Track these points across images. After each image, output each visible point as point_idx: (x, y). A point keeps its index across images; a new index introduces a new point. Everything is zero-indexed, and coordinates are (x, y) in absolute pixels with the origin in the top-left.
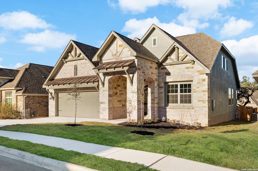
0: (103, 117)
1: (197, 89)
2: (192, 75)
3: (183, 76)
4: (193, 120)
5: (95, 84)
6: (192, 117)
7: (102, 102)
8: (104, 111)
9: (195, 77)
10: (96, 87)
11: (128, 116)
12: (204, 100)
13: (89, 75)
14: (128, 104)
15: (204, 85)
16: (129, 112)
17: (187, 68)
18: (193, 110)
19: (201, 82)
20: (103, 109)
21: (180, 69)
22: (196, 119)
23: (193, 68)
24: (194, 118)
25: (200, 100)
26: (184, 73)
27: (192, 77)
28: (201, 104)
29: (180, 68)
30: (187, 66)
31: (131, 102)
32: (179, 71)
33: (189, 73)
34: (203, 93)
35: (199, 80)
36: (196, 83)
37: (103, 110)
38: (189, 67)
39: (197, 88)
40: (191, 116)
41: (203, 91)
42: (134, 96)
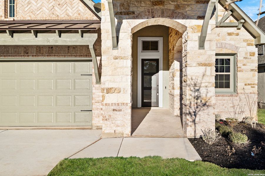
0: (115, 128)
1: (243, 67)
2: (237, 45)
3: (224, 46)
4: (237, 113)
5: (90, 39)
6: (236, 108)
7: (111, 89)
8: (118, 113)
9: (241, 49)
10: (91, 47)
11: (190, 124)
12: (253, 83)
13: (53, 18)
14: (191, 93)
15: (253, 62)
16: (191, 111)
17: (230, 34)
18: (237, 98)
19: (249, 57)
20: (113, 108)
21: (218, 35)
22: (241, 112)
23: (237, 35)
24: (238, 110)
25: (247, 83)
26: (225, 42)
27: (237, 48)
28: (249, 89)
29: (220, 33)
30: (229, 32)
31: (197, 88)
32: (217, 38)
33: (232, 43)
34: (252, 72)
35: (246, 54)
36: (242, 58)
37: (114, 110)
38: (233, 33)
39: (244, 65)
40: (233, 107)
41: (252, 70)
42: (208, 73)
